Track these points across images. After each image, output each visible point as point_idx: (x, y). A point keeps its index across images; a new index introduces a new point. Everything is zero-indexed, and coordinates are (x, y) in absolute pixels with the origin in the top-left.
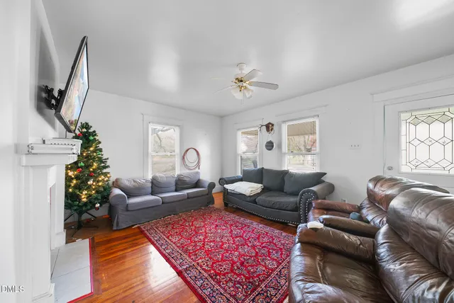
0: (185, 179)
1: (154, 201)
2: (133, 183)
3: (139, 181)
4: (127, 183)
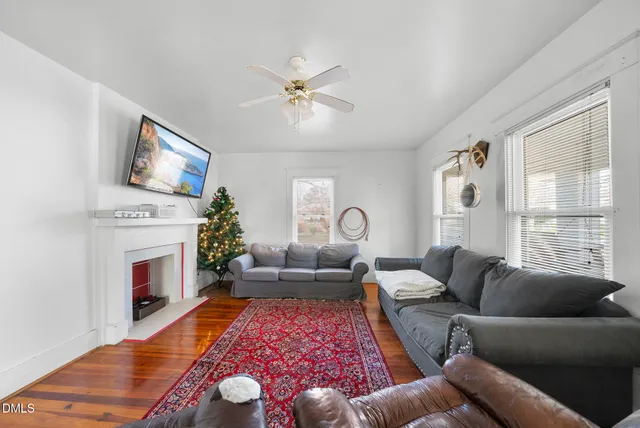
0: (330, 253)
1: (272, 274)
2: (266, 251)
3: (273, 249)
4: (260, 250)
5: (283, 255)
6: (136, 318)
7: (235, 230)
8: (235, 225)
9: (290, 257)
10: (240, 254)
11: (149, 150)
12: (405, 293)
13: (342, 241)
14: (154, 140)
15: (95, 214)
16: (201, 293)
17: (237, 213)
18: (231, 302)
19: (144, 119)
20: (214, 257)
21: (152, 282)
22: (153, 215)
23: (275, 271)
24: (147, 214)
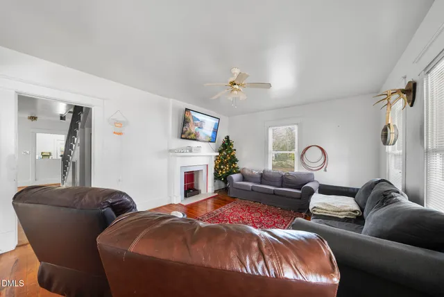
0: (289, 178)
1: (247, 186)
2: (249, 173)
3: (254, 172)
4: (247, 172)
5: (259, 176)
6: (186, 196)
7: (233, 160)
8: (233, 157)
9: (264, 178)
10: (234, 173)
11: (188, 122)
12: (321, 210)
13: (303, 171)
14: (191, 118)
15: (170, 151)
16: (215, 192)
17: (235, 150)
18: (228, 199)
19: (186, 109)
20: (221, 173)
21: (195, 182)
22: (191, 151)
23: (250, 184)
24: (188, 151)
